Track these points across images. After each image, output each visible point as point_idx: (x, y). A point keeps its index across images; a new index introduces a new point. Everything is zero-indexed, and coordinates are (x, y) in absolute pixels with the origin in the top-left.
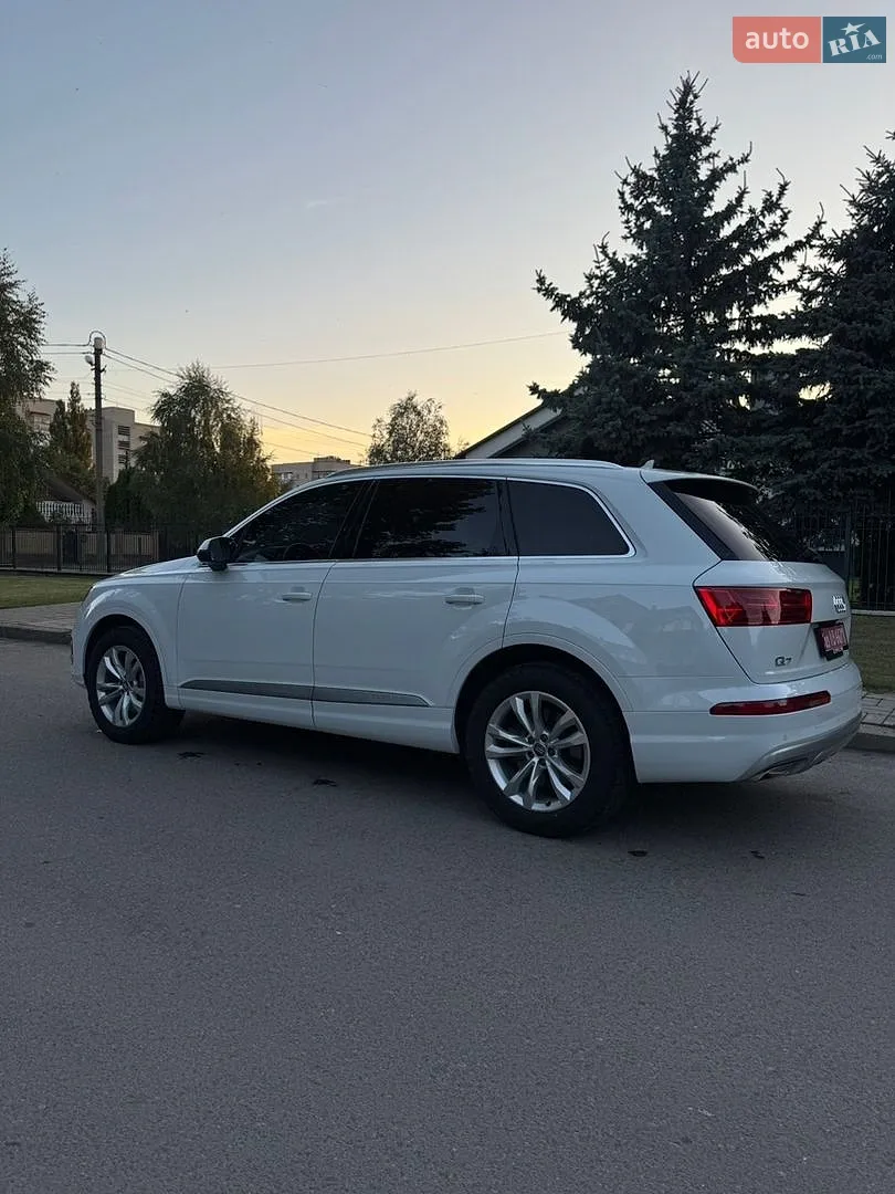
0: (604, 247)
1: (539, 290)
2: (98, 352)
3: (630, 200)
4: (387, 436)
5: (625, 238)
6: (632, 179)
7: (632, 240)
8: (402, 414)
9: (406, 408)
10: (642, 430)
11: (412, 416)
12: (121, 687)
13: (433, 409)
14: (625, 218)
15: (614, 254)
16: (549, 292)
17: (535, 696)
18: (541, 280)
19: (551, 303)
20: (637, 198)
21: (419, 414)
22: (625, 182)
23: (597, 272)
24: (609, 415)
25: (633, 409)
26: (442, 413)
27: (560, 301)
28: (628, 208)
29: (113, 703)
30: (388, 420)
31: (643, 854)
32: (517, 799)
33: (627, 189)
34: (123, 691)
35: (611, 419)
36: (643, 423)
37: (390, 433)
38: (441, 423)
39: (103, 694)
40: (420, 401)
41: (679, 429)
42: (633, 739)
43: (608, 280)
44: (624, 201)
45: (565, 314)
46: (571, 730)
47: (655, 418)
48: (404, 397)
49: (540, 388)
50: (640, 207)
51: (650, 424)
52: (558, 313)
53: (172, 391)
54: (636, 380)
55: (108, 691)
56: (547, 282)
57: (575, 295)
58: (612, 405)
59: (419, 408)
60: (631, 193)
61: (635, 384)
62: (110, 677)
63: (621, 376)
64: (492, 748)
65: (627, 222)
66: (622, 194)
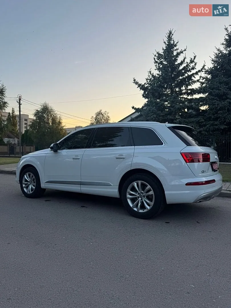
0: (150, 72)
1: (134, 83)
2: (20, 100)
3: (157, 60)
4: (95, 121)
5: (156, 69)
6: (157, 55)
7: (157, 70)
8: (98, 115)
9: (99, 113)
10: (161, 117)
11: (101, 115)
12: (29, 183)
13: (106, 114)
14: (155, 65)
15: (153, 73)
16: (136, 83)
17: (140, 182)
18: (135, 80)
19: (137, 86)
21: (103, 115)
22: (155, 56)
23: (149, 78)
24: (152, 114)
25: (159, 112)
26: (108, 115)
27: (140, 85)
28: (156, 62)
29: (27, 188)
30: (95, 116)
31: (169, 223)
32: (135, 209)
33: (156, 58)
34: (29, 184)
36: (161, 116)
38: (108, 117)
39: (24, 185)
40: (103, 112)
41: (170, 117)
42: (166, 192)
43: (152, 80)
44: (155, 60)
45: (141, 89)
46: (149, 191)
47: (164, 114)
48: (99, 110)
49: (135, 107)
50: (159, 62)
51: (163, 116)
52: (139, 88)
53: (39, 110)
54: (159, 105)
55: (26, 184)
56: (136, 81)
57: (143, 84)
58: (153, 111)
59: (103, 113)
60: (157, 58)
61: (159, 106)
62: (26, 181)
63: (155, 104)
64: (128, 196)
65: (156, 65)
66: (155, 59)
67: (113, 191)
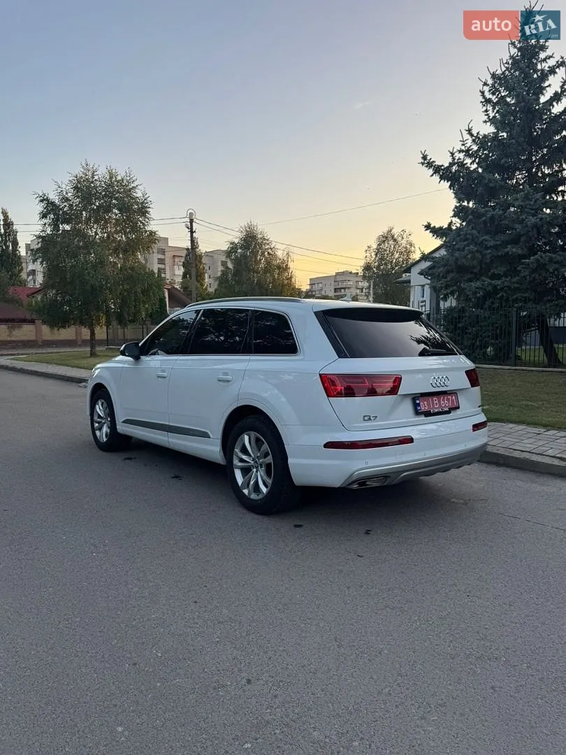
0: (469, 131)
1: (423, 164)
2: (191, 221)
3: (488, 95)
4: (374, 257)
5: (485, 122)
6: (490, 82)
7: (489, 124)
8: (384, 242)
9: (387, 237)
10: (489, 251)
11: (391, 242)
12: (103, 421)
13: (405, 236)
14: (485, 108)
15: (478, 133)
16: (430, 165)
17: (253, 434)
18: (424, 157)
19: (431, 172)
20: (493, 94)
21: (395, 240)
22: (485, 84)
23: (463, 148)
24: (465, 243)
25: (484, 238)
26: (411, 238)
27: (437, 169)
28: (488, 101)
29: (100, 429)
30: (375, 246)
32: (246, 491)
33: (486, 89)
34: (104, 423)
35: (468, 245)
36: (491, 246)
37: (376, 255)
38: (411, 246)
39: (97, 425)
40: (396, 232)
41: (514, 250)
42: (290, 461)
43: (471, 152)
44: (484, 96)
45: (441, 178)
46: (266, 455)
47: (498, 243)
48: (386, 230)
49: (432, 226)
50: (497, 99)
51: (496, 247)
52: (436, 178)
53: (236, 241)
54: (484, 218)
55: (99, 423)
56: (428, 158)
57: (446, 165)
58: (468, 236)
59: (395, 236)
60: (490, 91)
61: (484, 221)
62: (100, 417)
63: (474, 216)
64: (236, 462)
65: (486, 111)
66: (483, 93)
67: (211, 449)
